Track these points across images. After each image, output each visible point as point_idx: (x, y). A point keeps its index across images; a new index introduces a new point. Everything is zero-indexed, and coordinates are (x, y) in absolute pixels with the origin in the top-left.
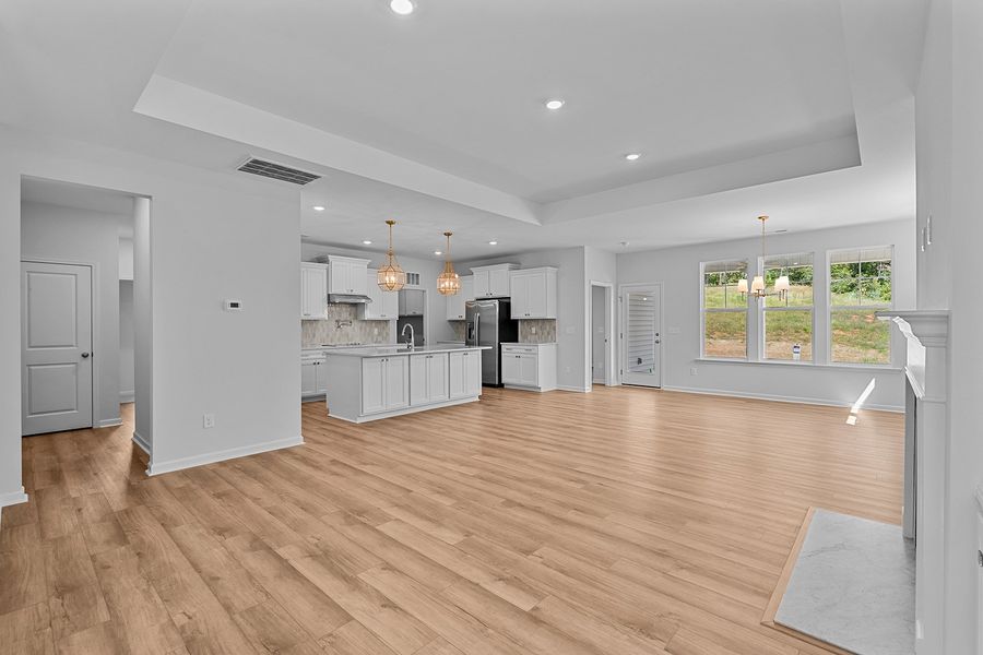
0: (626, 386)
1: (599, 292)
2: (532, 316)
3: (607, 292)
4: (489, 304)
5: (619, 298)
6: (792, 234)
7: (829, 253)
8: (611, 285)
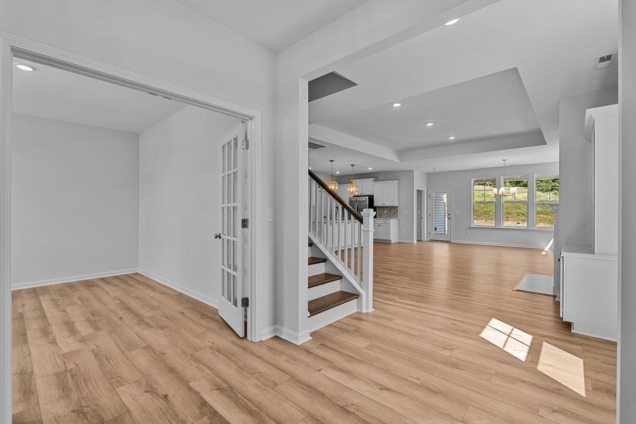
0: (431, 241)
1: (419, 192)
2: (385, 205)
3: (423, 192)
4: (364, 199)
5: (429, 196)
6: (518, 166)
7: (535, 176)
8: (425, 190)
